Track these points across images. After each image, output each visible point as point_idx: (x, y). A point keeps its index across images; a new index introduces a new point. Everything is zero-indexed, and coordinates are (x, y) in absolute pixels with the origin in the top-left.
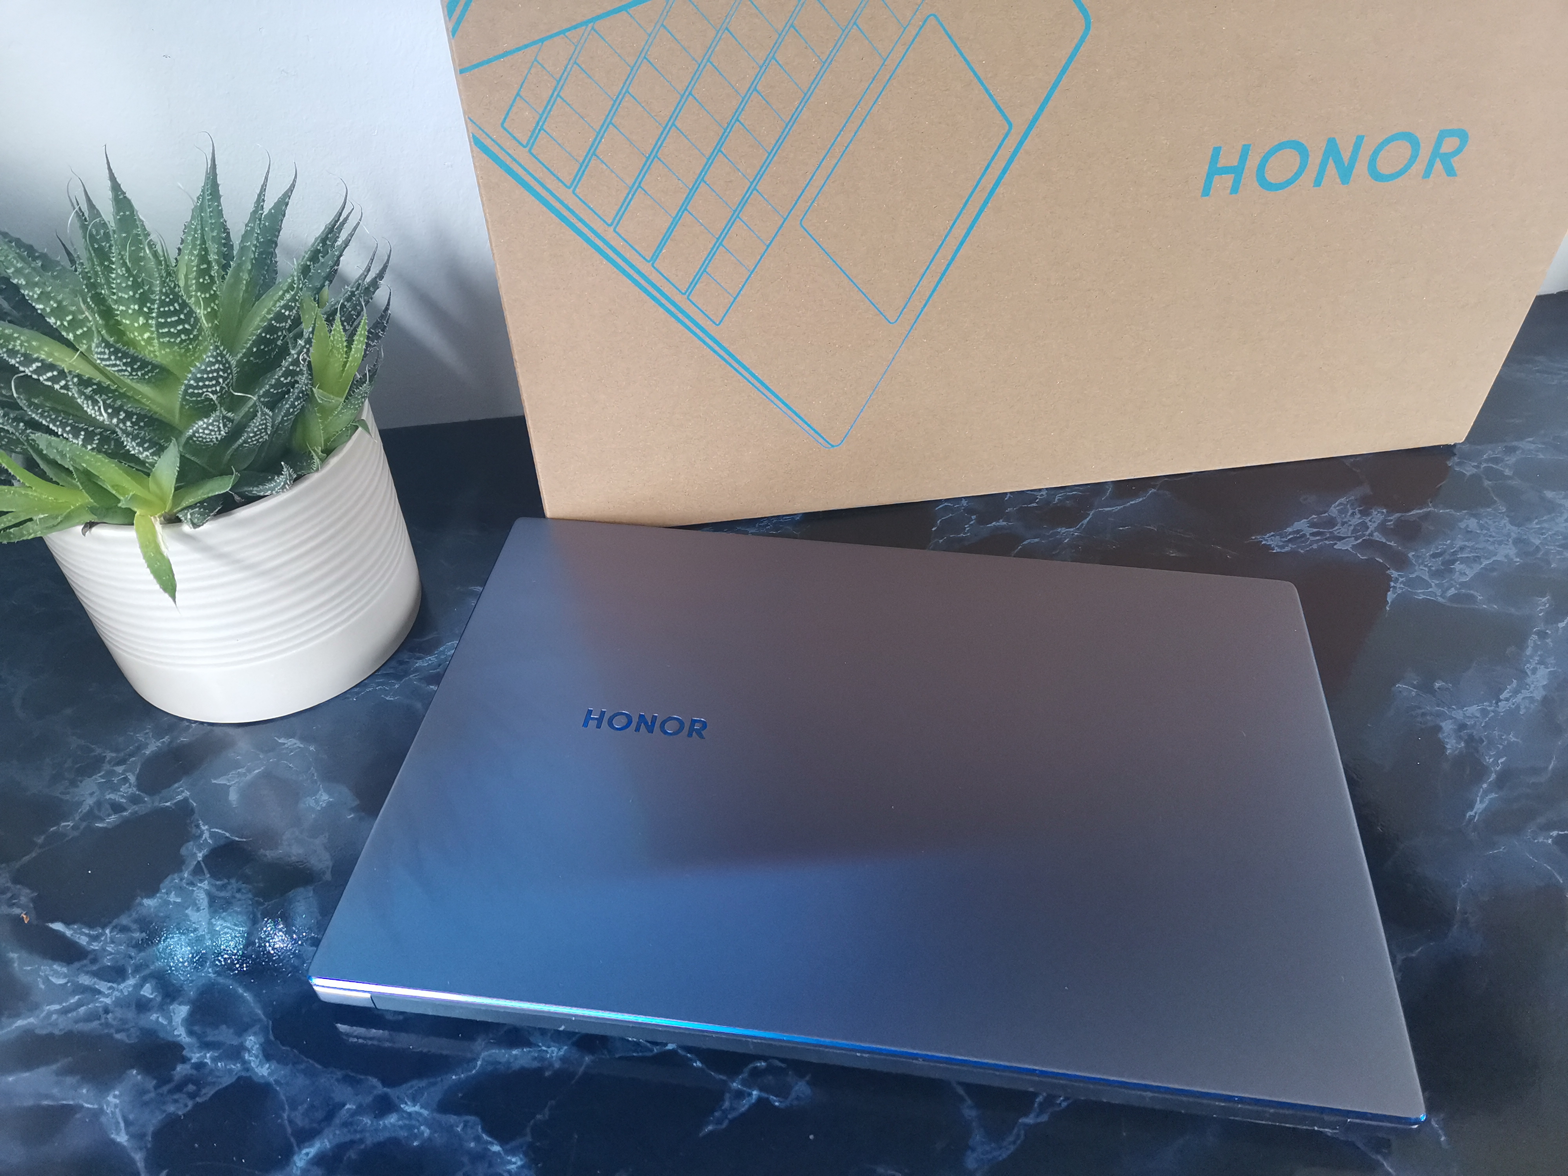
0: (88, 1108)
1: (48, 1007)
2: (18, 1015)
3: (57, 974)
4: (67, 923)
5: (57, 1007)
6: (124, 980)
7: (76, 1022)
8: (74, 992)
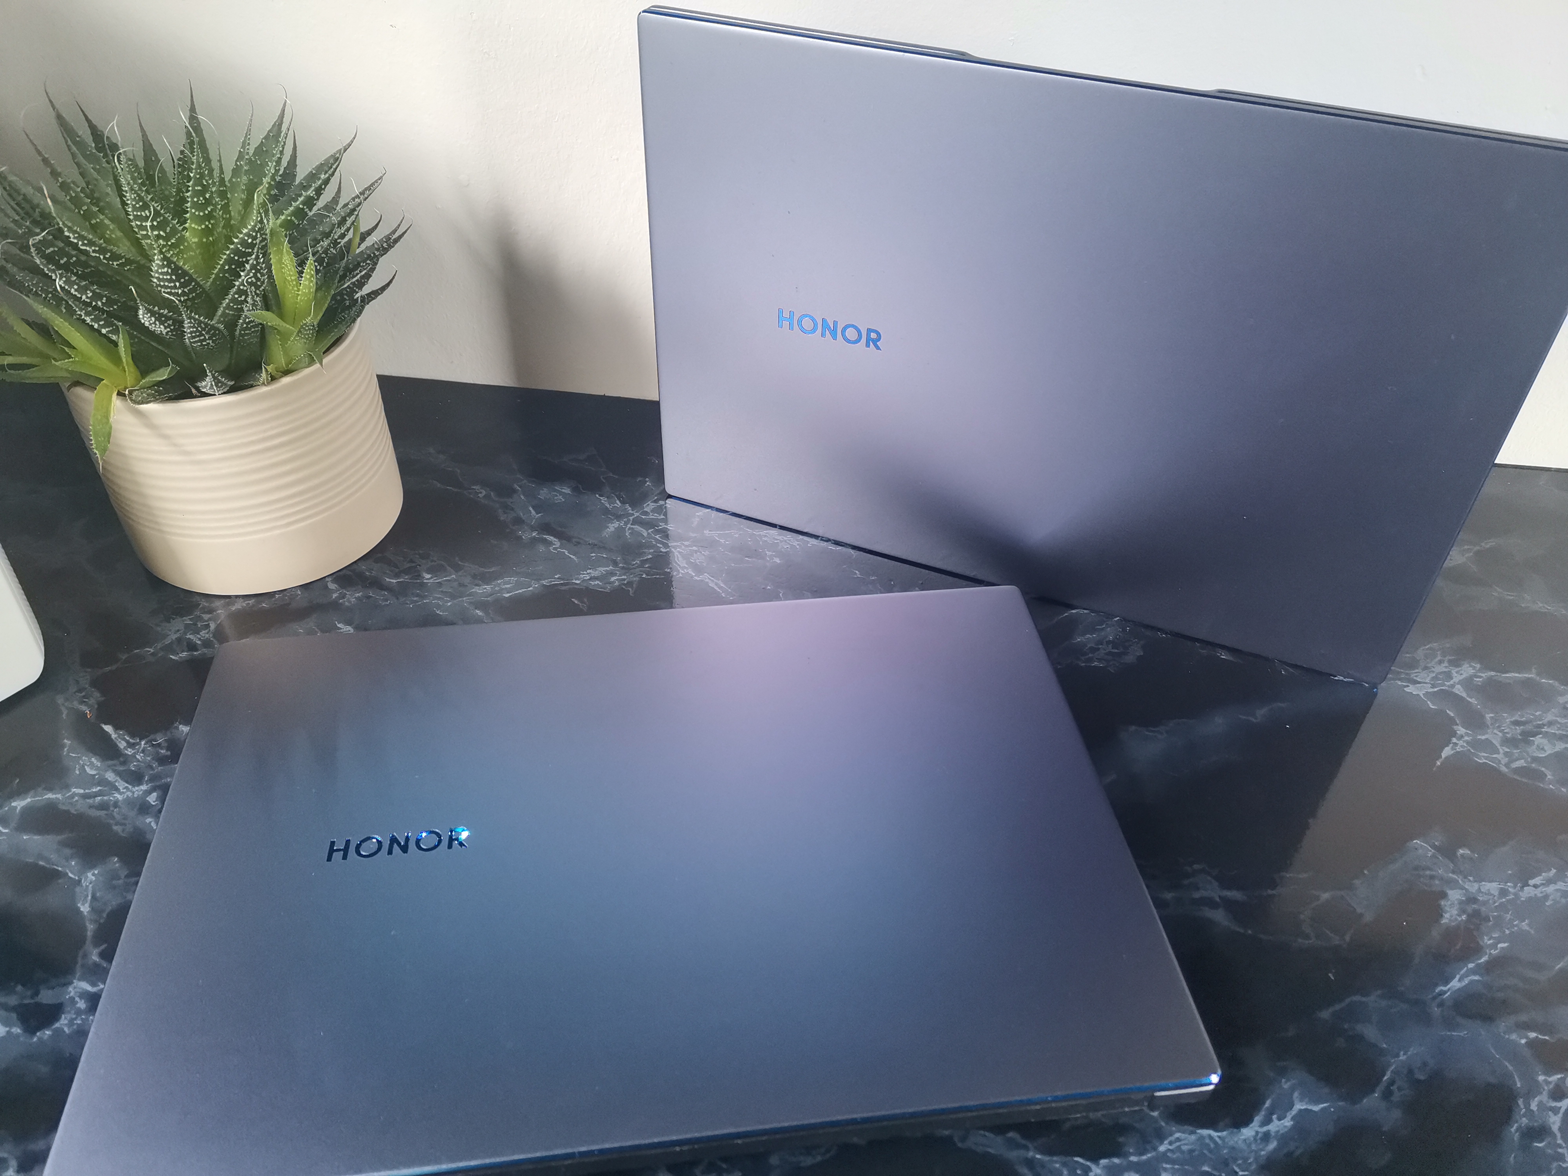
0: (71, 878)
1: (75, 790)
2: (50, 789)
3: (92, 765)
4: (116, 728)
5: (82, 791)
6: (138, 785)
7: (91, 807)
8: (99, 784)
